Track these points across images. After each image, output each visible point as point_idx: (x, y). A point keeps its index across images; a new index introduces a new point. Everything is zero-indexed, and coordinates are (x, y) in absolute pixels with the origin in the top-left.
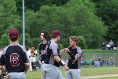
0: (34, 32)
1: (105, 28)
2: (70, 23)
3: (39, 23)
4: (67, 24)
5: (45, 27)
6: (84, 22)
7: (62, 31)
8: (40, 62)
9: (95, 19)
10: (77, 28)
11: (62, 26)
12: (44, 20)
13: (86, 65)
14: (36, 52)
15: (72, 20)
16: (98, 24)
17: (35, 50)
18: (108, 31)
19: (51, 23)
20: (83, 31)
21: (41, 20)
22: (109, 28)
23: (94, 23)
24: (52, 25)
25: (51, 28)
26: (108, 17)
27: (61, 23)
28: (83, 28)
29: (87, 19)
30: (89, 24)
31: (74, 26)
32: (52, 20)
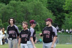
0: (5, 18)
1: (53, 18)
2: (29, 13)
3: (9, 12)
4: (27, 14)
5: (12, 15)
6: (39, 13)
7: (24, 18)
8: (8, 38)
9: (47, 11)
10: (34, 17)
11: (24, 15)
12: (12, 11)
13: (39, 42)
14: (5, 32)
15: (31, 11)
16: (49, 15)
17: (5, 31)
18: (55, 20)
19: (17, 12)
20: (38, 19)
21: (9, 10)
22: (56, 18)
23: (46, 14)
24: (17, 14)
25: (16, 16)
26: (56, 10)
27: (23, 13)
28: (38, 17)
29: (41, 11)
30: (43, 14)
31: (33, 15)
32: (17, 11)
